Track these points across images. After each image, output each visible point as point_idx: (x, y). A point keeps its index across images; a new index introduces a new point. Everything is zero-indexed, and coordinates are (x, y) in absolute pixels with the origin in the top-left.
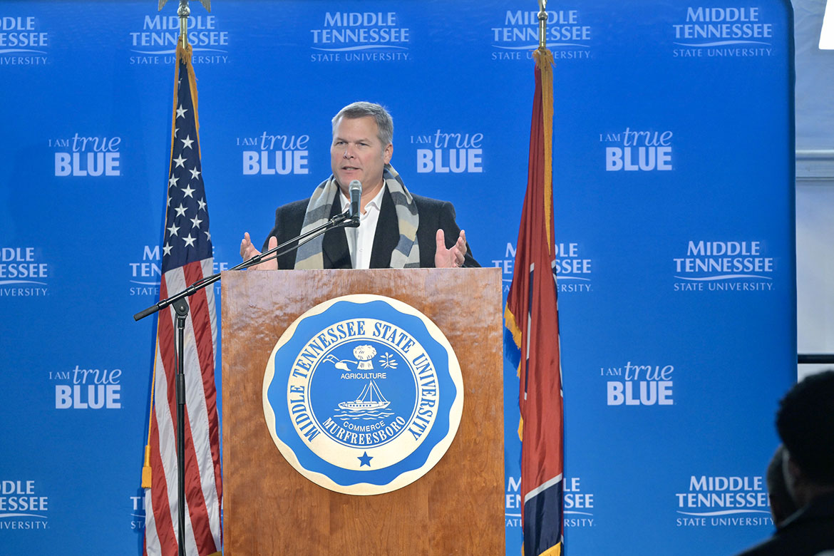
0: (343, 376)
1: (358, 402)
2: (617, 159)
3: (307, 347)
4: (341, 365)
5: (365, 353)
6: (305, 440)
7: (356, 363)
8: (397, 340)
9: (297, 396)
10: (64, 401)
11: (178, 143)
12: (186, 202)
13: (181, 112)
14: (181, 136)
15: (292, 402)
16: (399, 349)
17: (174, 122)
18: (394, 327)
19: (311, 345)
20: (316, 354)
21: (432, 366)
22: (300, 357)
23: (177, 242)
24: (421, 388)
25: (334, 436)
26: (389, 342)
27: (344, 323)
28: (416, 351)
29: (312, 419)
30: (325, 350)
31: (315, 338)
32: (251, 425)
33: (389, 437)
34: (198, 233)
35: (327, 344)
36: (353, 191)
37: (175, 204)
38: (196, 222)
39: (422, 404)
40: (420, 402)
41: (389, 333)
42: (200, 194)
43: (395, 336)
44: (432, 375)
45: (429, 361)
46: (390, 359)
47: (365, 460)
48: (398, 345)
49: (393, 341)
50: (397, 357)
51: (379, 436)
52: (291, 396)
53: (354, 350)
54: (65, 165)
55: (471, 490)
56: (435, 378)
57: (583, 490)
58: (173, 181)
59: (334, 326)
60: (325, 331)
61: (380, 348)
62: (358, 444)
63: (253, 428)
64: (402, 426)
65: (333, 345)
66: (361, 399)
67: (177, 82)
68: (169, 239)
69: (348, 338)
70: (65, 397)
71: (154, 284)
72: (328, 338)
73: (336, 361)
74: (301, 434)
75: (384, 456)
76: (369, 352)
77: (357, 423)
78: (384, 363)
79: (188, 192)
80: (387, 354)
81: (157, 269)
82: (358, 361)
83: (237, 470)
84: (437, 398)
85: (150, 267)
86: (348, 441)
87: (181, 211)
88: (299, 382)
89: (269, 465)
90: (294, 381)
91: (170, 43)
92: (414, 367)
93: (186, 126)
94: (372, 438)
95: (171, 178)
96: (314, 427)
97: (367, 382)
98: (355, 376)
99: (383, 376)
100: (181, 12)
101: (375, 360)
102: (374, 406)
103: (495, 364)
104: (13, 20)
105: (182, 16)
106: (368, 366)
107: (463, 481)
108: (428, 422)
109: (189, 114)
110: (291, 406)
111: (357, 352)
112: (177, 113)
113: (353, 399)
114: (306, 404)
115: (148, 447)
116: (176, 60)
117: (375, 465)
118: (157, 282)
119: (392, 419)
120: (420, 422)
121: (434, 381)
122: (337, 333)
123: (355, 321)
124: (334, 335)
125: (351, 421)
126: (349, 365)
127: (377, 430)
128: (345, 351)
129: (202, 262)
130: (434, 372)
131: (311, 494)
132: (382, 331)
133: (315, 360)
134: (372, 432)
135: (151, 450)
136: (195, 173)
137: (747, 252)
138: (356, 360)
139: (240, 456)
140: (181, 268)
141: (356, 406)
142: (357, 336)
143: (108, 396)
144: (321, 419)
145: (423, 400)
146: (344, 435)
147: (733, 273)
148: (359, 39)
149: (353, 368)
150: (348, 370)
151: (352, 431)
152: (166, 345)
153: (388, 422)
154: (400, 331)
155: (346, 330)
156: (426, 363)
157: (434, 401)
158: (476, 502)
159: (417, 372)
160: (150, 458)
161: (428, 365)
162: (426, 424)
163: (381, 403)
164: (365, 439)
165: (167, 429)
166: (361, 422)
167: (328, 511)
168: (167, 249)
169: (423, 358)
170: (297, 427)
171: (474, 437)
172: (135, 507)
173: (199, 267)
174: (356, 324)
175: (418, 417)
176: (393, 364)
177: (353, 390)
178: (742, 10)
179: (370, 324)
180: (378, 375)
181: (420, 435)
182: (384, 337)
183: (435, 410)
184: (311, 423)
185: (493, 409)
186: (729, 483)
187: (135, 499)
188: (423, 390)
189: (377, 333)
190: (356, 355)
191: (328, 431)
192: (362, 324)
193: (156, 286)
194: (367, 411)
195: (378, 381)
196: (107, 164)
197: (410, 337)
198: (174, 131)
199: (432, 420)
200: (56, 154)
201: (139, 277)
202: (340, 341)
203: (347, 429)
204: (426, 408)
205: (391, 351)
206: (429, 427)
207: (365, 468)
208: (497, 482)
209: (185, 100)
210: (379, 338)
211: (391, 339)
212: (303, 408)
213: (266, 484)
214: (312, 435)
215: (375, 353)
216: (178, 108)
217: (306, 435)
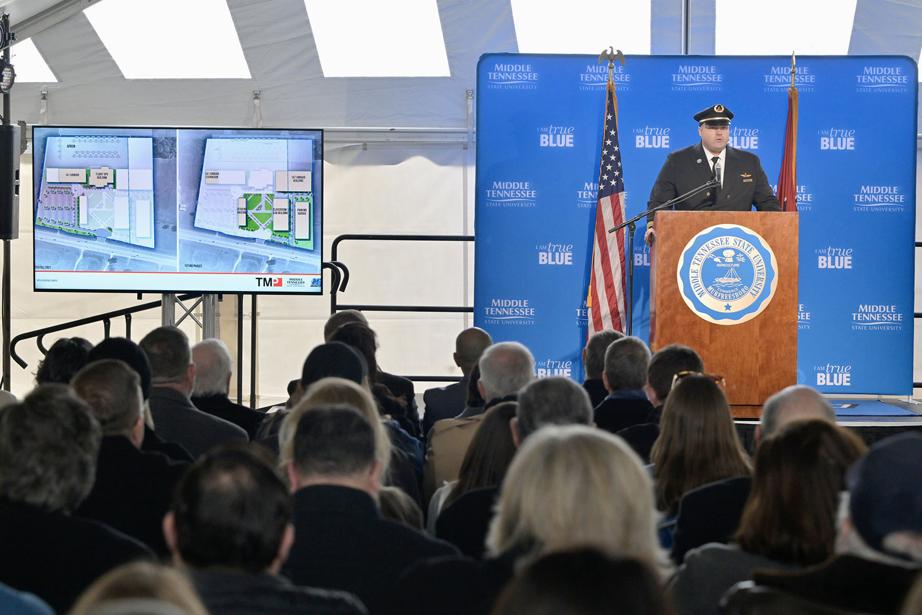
0: (718, 265)
1: (725, 278)
2: (826, 144)
3: (700, 250)
4: (717, 260)
5: (729, 254)
6: (698, 297)
7: (724, 258)
8: (745, 248)
9: (694, 275)
10: (543, 260)
11: (608, 132)
12: (612, 163)
13: (609, 117)
14: (609, 129)
15: (692, 277)
16: (746, 252)
17: (605, 122)
18: (744, 241)
19: (702, 249)
20: (704, 254)
21: (762, 261)
22: (696, 255)
23: (606, 183)
24: (757, 272)
25: (713, 295)
26: (741, 248)
27: (719, 238)
28: (754, 254)
29: (701, 286)
30: (709, 252)
31: (704, 245)
32: (672, 289)
33: (740, 296)
34: (617, 179)
35: (710, 249)
36: (717, 169)
37: (606, 164)
38: (617, 173)
39: (757, 280)
40: (756, 279)
41: (741, 244)
42: (618, 159)
43: (744, 246)
44: (762, 266)
45: (761, 258)
46: (742, 257)
47: (728, 307)
48: (746, 250)
49: (743, 248)
50: (745, 256)
51: (735, 295)
52: (691, 275)
53: (724, 252)
54: (546, 141)
55: (781, 323)
56: (764, 267)
57: (805, 310)
58: (605, 152)
59: (714, 240)
60: (709, 242)
61: (737, 252)
62: (724, 299)
63: (672, 290)
64: (747, 291)
65: (713, 249)
66: (726, 277)
67: (607, 101)
68: (603, 182)
69: (721, 246)
70: (544, 258)
71: (590, 202)
72: (711, 246)
73: (714, 258)
74: (696, 294)
75: (737, 305)
76: (732, 253)
77: (724, 289)
78: (739, 260)
79: (613, 158)
80: (740, 254)
81: (591, 195)
82: (726, 258)
83: (663, 311)
84: (764, 277)
85: (588, 193)
86: (720, 298)
87: (609, 167)
88: (696, 268)
89: (680, 309)
90: (693, 267)
91: (600, 79)
92: (754, 262)
93: (612, 124)
94: (732, 296)
95: (604, 150)
96: (703, 291)
97: (730, 268)
98: (724, 265)
99: (738, 265)
100: (610, 66)
101: (734, 257)
102: (732, 280)
103: (794, 260)
104: (520, 66)
105: (610, 68)
106: (731, 260)
107: (777, 319)
108: (760, 289)
109: (614, 118)
110: (691, 280)
111: (725, 253)
112: (607, 118)
113: (723, 277)
114: (699, 278)
115: (590, 287)
116: (607, 89)
117: (733, 310)
118: (592, 201)
119: (742, 287)
120: (756, 289)
121: (763, 269)
122: (715, 243)
123: (724, 237)
124: (713, 245)
125: (721, 288)
126: (721, 259)
127: (734, 293)
128: (719, 253)
129: (619, 194)
130: (763, 264)
131: (700, 323)
132: (738, 243)
133: (704, 257)
134: (732, 293)
135: (592, 288)
136: (616, 148)
137: (891, 192)
138: (724, 257)
139: (665, 304)
140: (609, 197)
141: (724, 280)
142: (725, 245)
143: (565, 258)
144: (706, 287)
145: (758, 278)
146: (718, 295)
147: (883, 202)
148: (696, 80)
149: (723, 261)
150: (720, 262)
151: (722, 293)
152: (601, 235)
153: (740, 288)
154: (747, 243)
155: (719, 242)
156: (760, 259)
157: (763, 279)
158: (783, 329)
159: (755, 264)
160: (591, 292)
161: (761, 260)
162: (759, 290)
163: (736, 279)
164: (728, 297)
165: (600, 277)
166: (726, 288)
167: (709, 333)
168: (602, 187)
169: (758, 257)
170: (694, 290)
171: (783, 297)
172: (579, 315)
173: (618, 196)
174: (725, 239)
175: (755, 286)
176: (743, 260)
177: (723, 272)
178: (892, 69)
179: (731, 239)
180: (735, 265)
181: (756, 295)
182: (739, 246)
183: (763, 283)
184: (701, 288)
185: (793, 283)
186: (879, 308)
187: (579, 310)
188: (758, 273)
189: (735, 244)
190: (724, 255)
191: (710, 292)
192: (727, 239)
193: (591, 203)
194: (729, 283)
195: (736, 268)
196: (566, 140)
197: (752, 246)
198: (606, 127)
199: (762, 288)
200: (541, 135)
201: (582, 198)
202: (716, 247)
203: (719, 292)
204: (759, 282)
205: (742, 253)
206: (760, 291)
207: (728, 311)
208: (794, 319)
209: (611, 110)
210: (736, 246)
211: (742, 247)
212: (697, 280)
213: (678, 318)
214: (701, 294)
215: (734, 254)
216: (608, 115)
217: (699, 294)
